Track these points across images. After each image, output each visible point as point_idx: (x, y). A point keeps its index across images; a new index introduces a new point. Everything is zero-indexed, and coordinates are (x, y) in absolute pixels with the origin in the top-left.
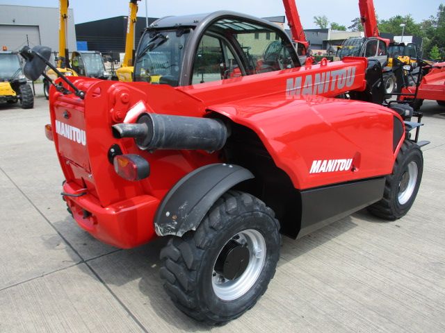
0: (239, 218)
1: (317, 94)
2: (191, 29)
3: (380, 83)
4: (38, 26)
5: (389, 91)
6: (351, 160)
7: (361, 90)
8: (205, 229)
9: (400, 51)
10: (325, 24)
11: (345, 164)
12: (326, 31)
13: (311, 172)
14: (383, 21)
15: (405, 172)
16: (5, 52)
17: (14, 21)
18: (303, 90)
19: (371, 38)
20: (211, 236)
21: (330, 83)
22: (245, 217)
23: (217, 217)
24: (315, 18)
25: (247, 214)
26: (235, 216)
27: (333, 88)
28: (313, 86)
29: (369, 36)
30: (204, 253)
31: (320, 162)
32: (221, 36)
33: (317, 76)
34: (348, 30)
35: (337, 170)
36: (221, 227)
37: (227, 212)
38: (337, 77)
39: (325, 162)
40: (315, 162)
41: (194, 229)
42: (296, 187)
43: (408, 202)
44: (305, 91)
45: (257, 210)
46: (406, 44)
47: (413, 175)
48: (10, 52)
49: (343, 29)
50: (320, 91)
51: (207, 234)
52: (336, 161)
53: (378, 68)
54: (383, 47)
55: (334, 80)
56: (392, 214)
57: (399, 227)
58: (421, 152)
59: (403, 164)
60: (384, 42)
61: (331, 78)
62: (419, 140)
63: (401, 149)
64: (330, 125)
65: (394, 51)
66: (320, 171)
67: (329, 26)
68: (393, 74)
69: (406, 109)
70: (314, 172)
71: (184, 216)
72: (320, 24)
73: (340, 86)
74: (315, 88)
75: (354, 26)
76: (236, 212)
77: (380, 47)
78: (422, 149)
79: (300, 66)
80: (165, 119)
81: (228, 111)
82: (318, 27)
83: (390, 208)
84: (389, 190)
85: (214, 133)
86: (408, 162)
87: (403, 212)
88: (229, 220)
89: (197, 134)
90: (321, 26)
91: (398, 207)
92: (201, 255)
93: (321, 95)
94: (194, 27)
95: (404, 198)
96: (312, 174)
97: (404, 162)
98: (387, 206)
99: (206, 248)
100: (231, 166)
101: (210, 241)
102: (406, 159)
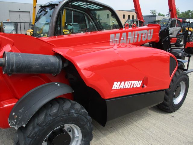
0: (58, 118)
1: (130, 43)
2: (56, 6)
3: (168, 38)
4: (30, 12)
5: (181, 43)
6: (141, 81)
7: (157, 42)
8: (33, 125)
9: (188, 26)
10: (156, 13)
11: (137, 84)
12: (155, 16)
13: (113, 89)
14: (182, 12)
15: (178, 87)
16: (9, 22)
17: (20, 10)
18: (121, 40)
19: (173, 19)
20: (36, 130)
21: (138, 37)
22: (62, 117)
23: (42, 117)
24: (151, 10)
25: (64, 115)
26: (55, 117)
27: (139, 40)
28: (127, 39)
29: (172, 18)
30: (32, 140)
31: (119, 83)
32: (83, 12)
33: (130, 33)
34: (165, 16)
35: (132, 87)
36: (44, 124)
37: (50, 115)
38: (142, 34)
39: (123, 83)
40: (115, 83)
41: (24, 126)
42: (103, 97)
43: (179, 103)
44: (122, 41)
45: (73, 113)
46: (191, 22)
47: (183, 88)
48: (10, 22)
49: (163, 16)
50: (132, 42)
51: (34, 128)
52: (131, 82)
53: (166, 30)
54: (179, 23)
55: (140, 36)
56: (170, 110)
57: (173, 117)
58: (188, 77)
59: (176, 83)
60: (180, 21)
61: (138, 35)
62: (189, 69)
63: (175, 74)
64: (126, 61)
65: (185, 25)
66: (119, 88)
67: (157, 14)
68: (183, 36)
69: (179, 53)
70: (115, 88)
71: (20, 117)
72: (153, 13)
73: (144, 40)
74: (128, 40)
75: (168, 14)
76: (56, 115)
77: (177, 23)
78: (188, 74)
79: (123, 28)
80: (17, 55)
81: (62, 51)
82: (152, 15)
83: (168, 106)
84: (167, 97)
85: (52, 64)
86: (180, 81)
87: (176, 108)
88: (50, 120)
89: (40, 65)
90: (154, 14)
91: (173, 106)
92: (29, 142)
93: (132, 44)
94: (57, 5)
95: (177, 101)
96: (114, 90)
97: (177, 82)
98: (166, 105)
99: (33, 137)
100: (59, 85)
101: (36, 133)
102: (178, 80)
